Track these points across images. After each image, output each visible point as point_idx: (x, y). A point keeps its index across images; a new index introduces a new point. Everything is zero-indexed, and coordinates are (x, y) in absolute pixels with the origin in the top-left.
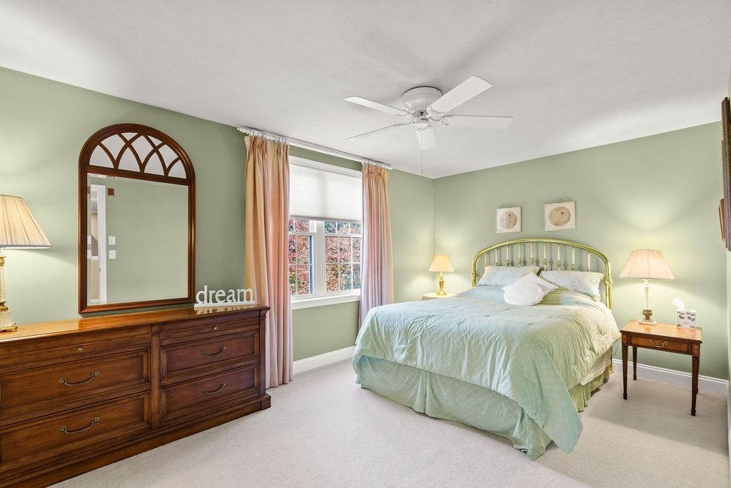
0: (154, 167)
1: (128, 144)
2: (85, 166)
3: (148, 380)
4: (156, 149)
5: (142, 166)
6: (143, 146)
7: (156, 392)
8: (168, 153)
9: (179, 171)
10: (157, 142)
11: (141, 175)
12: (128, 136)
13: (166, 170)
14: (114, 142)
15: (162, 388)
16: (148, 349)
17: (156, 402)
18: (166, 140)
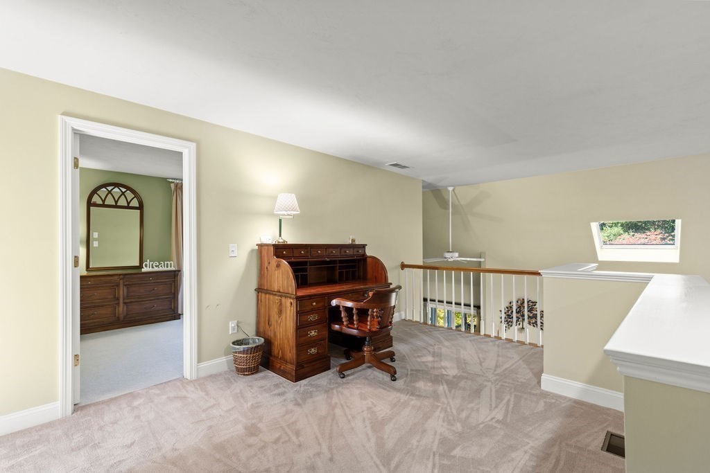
0: (122, 202)
1: (110, 192)
2: (89, 204)
3: (118, 299)
4: (123, 193)
5: (116, 202)
6: (116, 192)
7: (121, 305)
8: (129, 195)
9: (135, 203)
10: (124, 190)
11: (116, 206)
12: (110, 188)
13: (128, 203)
14: (103, 192)
15: (125, 303)
16: (118, 285)
17: (121, 309)
18: (128, 188)
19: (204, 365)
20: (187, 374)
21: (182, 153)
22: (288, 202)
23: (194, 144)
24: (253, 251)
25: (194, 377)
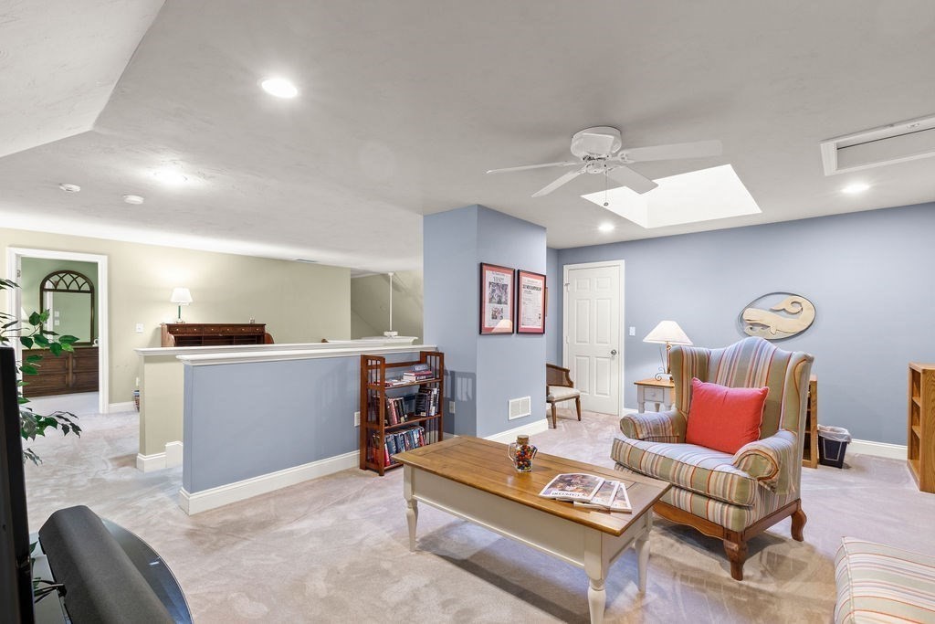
0: (74, 286)
1: (61, 278)
2: (43, 289)
4: (74, 279)
5: (68, 287)
6: (68, 278)
8: (80, 280)
9: (86, 287)
10: (75, 276)
11: (68, 291)
12: (61, 275)
13: (80, 288)
14: (56, 278)
15: (74, 373)
16: (68, 358)
17: (71, 378)
18: (79, 275)
19: (113, 405)
20: (101, 412)
21: (97, 264)
22: (183, 295)
23: (106, 257)
24: (157, 329)
25: (106, 412)
